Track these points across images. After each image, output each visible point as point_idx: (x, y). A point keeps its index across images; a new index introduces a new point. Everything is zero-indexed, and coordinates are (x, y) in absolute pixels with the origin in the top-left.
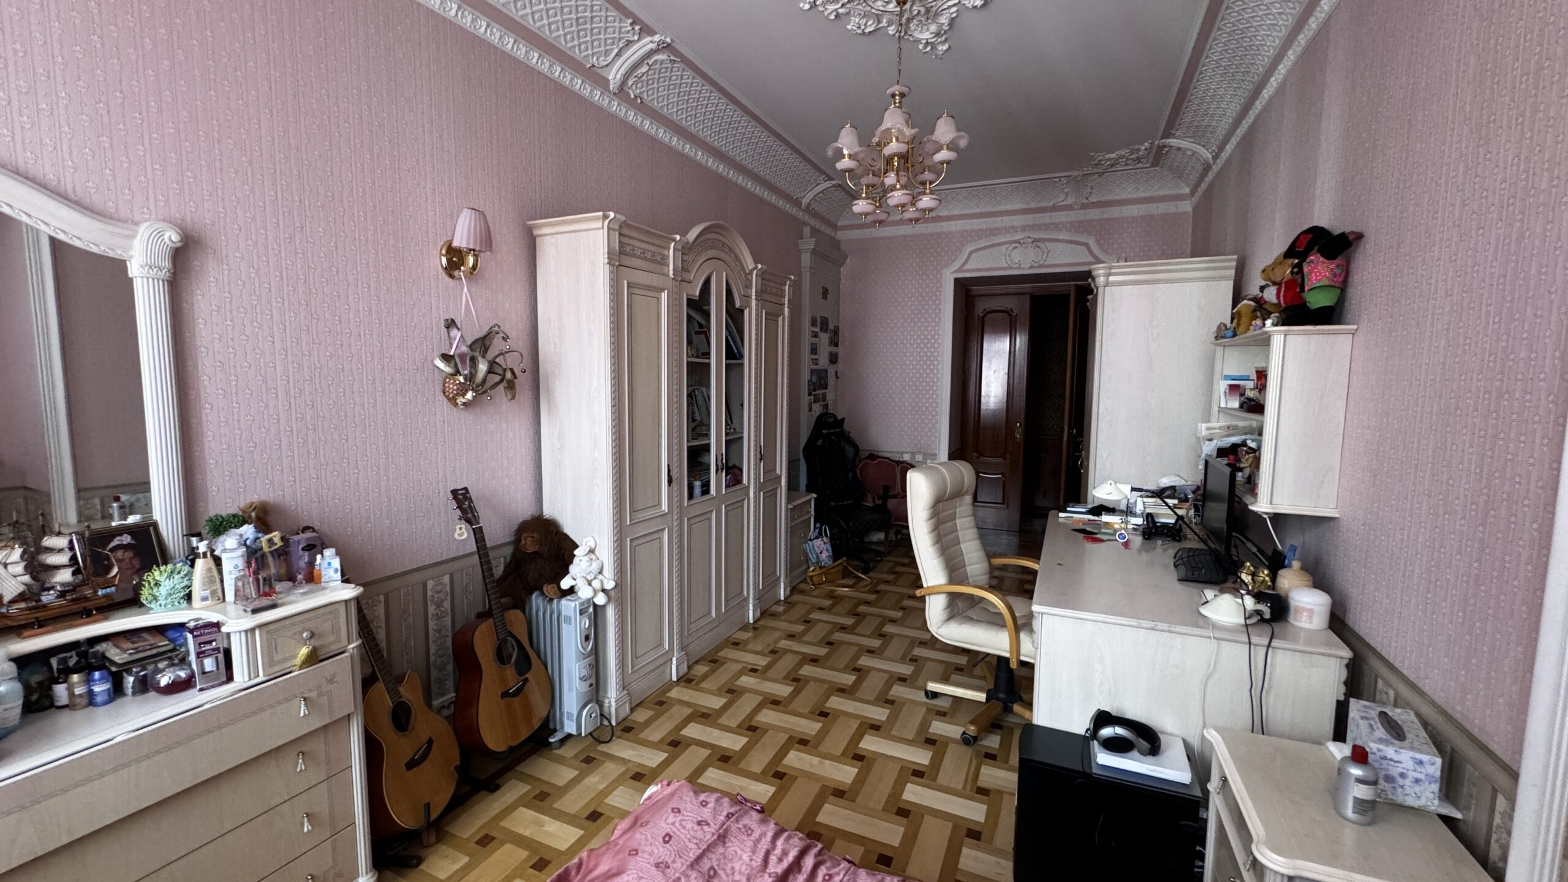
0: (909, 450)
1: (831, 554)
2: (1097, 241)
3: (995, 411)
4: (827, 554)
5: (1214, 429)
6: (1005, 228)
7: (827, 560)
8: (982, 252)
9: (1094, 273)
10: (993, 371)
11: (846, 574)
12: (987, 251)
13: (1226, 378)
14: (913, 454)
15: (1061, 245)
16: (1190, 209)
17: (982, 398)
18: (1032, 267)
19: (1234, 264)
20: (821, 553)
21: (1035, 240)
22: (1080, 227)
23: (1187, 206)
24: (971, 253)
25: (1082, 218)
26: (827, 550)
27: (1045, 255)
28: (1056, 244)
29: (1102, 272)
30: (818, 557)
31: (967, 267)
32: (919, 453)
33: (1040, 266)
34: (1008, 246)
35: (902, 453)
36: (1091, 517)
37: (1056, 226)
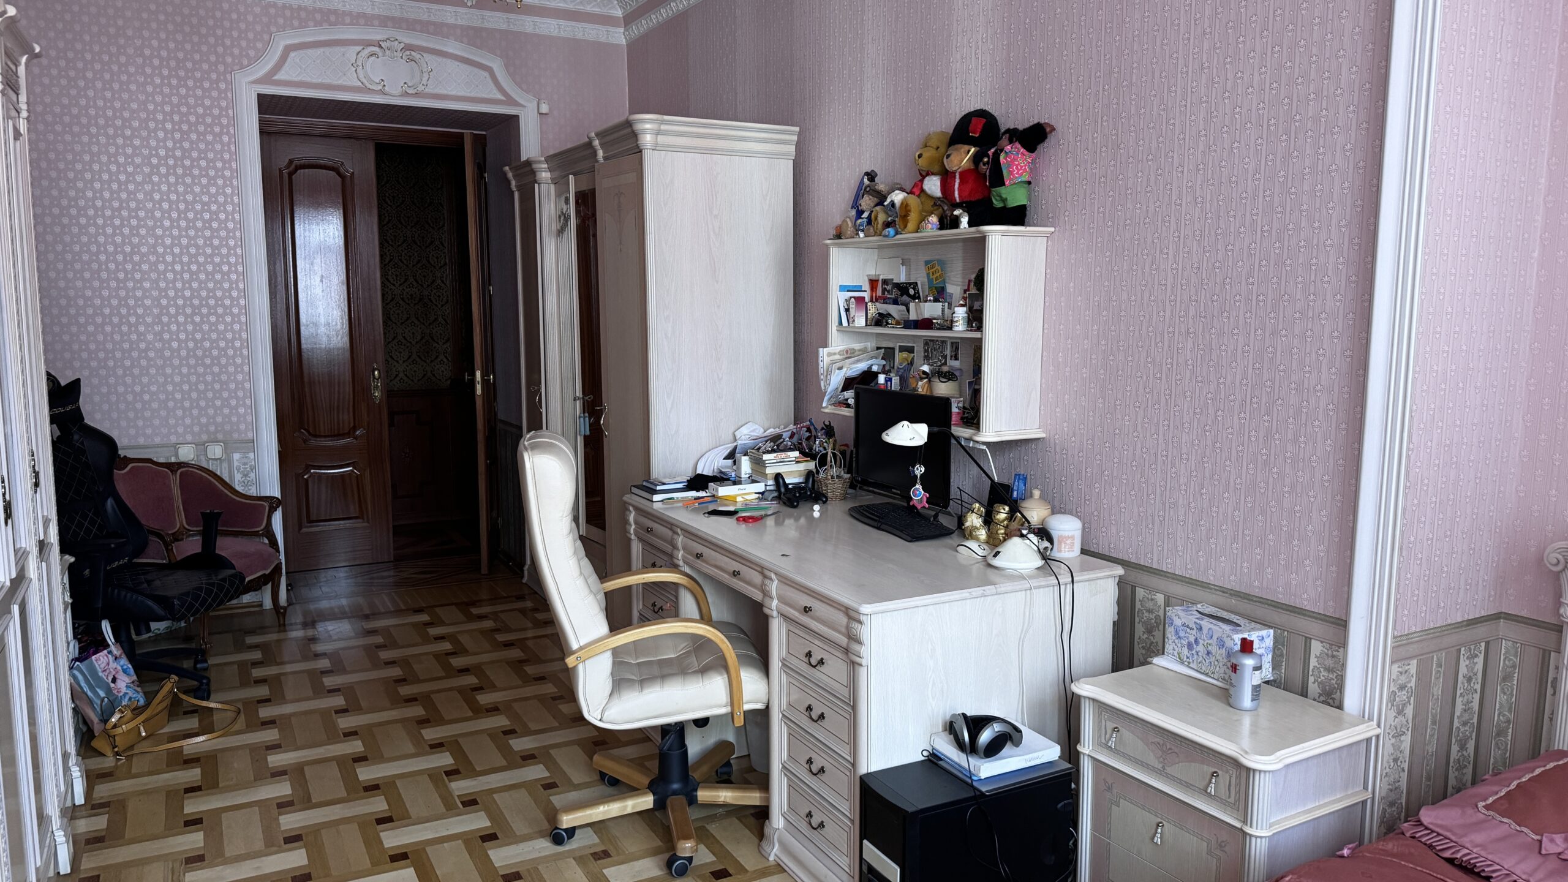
0: (189, 438)
1: (135, 678)
3: (329, 351)
4: (127, 680)
5: (835, 354)
6: (350, 14)
7: (130, 693)
8: (311, 52)
9: (638, 127)
10: (318, 279)
12: (320, 51)
13: (843, 288)
15: (452, 65)
16: (624, 42)
17: (302, 328)
18: (406, 94)
19: (795, 138)
20: (114, 680)
21: (409, 47)
22: (475, 36)
23: (619, 37)
24: (288, 49)
25: (478, 23)
26: (125, 671)
27: (426, 76)
28: (439, 59)
29: (648, 126)
30: (109, 691)
31: (279, 76)
32: (216, 441)
33: (416, 95)
34: (359, 48)
36: (693, 494)
37: (438, 29)
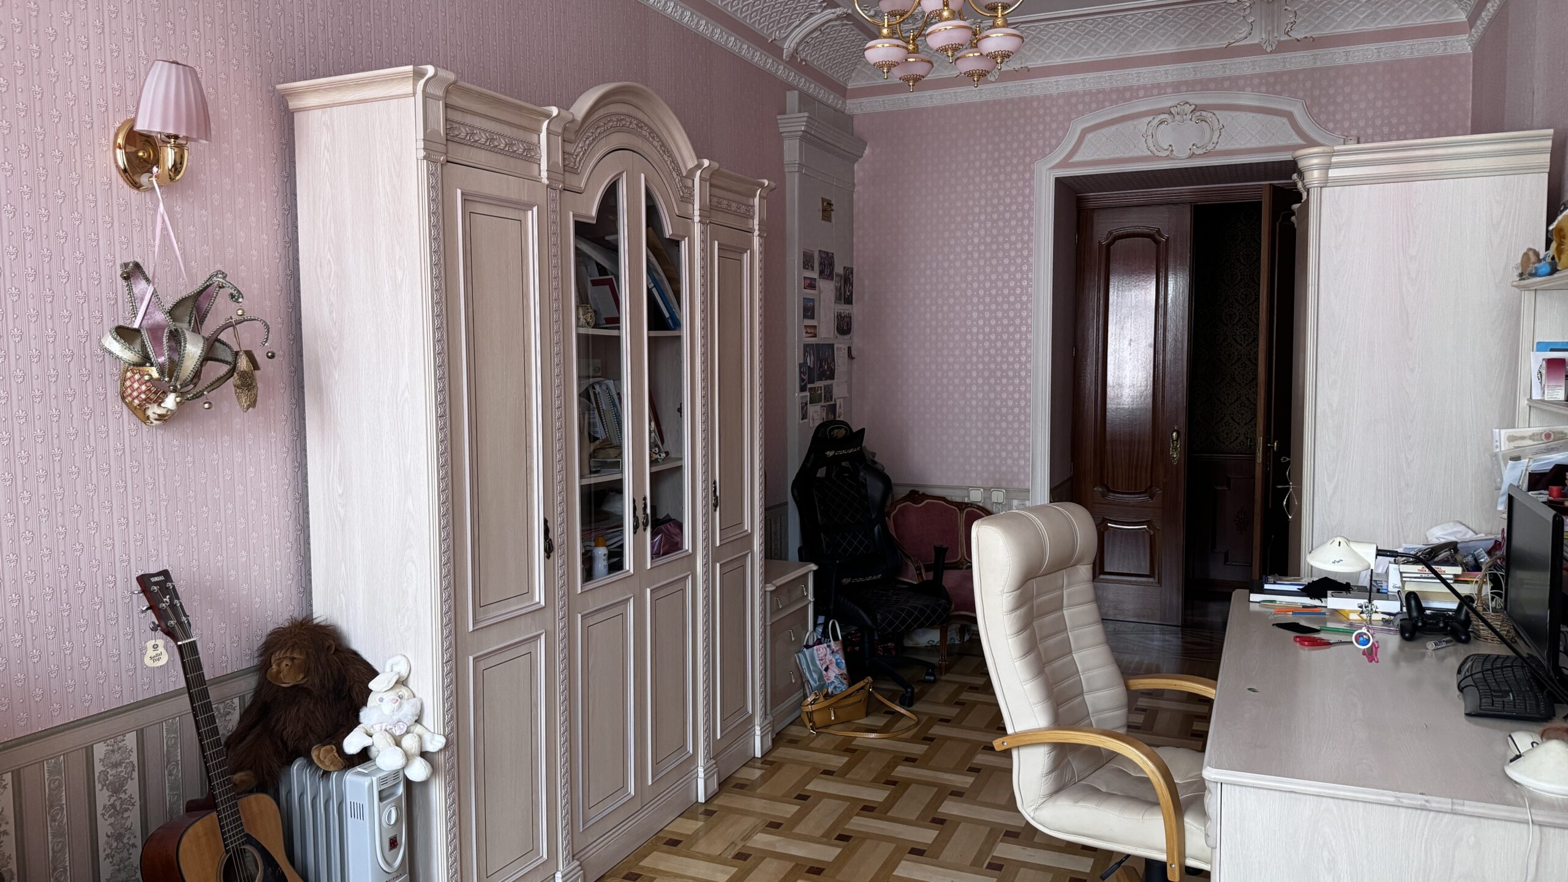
0: (979, 483)
1: (845, 671)
2: (1308, 109)
3: (1132, 411)
4: (837, 671)
5: (1523, 438)
6: (1144, 87)
7: (837, 683)
8: (1104, 131)
9: (1302, 164)
10: (1127, 342)
11: (872, 706)
12: (1113, 128)
13: (1542, 347)
14: (987, 490)
15: (1245, 117)
16: (1469, 50)
17: (1109, 389)
18: (1192, 156)
19: (1549, 144)
20: (827, 669)
21: (1197, 108)
22: (1273, 83)
23: (1463, 45)
24: (1085, 132)
25: (1278, 68)
26: (837, 664)
27: (1217, 134)
28: (1234, 114)
29: (1315, 161)
30: (821, 677)
31: (1076, 158)
32: (998, 488)
33: (1206, 154)
34: (1150, 118)
35: (967, 488)
36: (1307, 601)
37: (1234, 83)
